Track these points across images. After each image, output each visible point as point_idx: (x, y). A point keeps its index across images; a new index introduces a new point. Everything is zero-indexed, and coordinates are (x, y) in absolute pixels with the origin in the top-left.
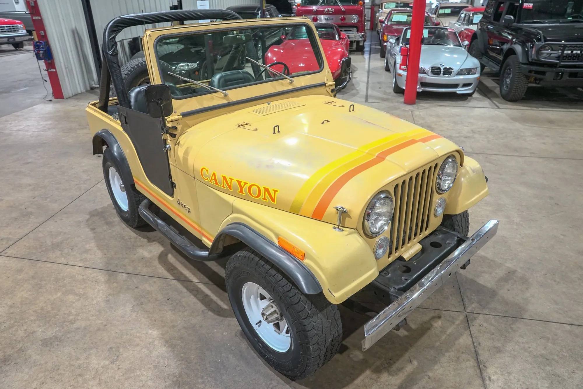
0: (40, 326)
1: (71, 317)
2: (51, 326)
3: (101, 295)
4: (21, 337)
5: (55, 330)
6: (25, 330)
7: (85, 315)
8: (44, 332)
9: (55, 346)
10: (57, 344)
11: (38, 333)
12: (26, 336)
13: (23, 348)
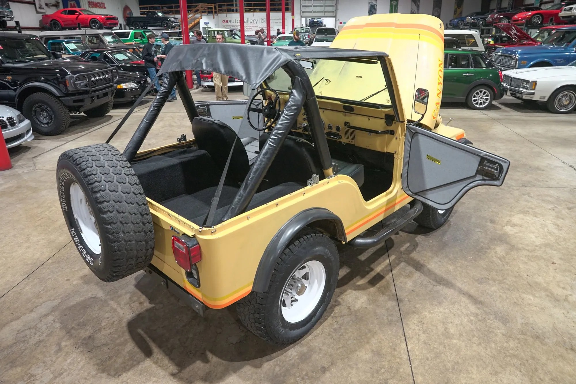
0: (496, 335)
1: (472, 318)
2: (490, 327)
3: (436, 310)
4: (514, 340)
5: (491, 322)
6: (507, 342)
7: (463, 310)
8: (498, 328)
9: (503, 313)
10: (500, 313)
11: (502, 331)
12: (511, 337)
13: (520, 333)
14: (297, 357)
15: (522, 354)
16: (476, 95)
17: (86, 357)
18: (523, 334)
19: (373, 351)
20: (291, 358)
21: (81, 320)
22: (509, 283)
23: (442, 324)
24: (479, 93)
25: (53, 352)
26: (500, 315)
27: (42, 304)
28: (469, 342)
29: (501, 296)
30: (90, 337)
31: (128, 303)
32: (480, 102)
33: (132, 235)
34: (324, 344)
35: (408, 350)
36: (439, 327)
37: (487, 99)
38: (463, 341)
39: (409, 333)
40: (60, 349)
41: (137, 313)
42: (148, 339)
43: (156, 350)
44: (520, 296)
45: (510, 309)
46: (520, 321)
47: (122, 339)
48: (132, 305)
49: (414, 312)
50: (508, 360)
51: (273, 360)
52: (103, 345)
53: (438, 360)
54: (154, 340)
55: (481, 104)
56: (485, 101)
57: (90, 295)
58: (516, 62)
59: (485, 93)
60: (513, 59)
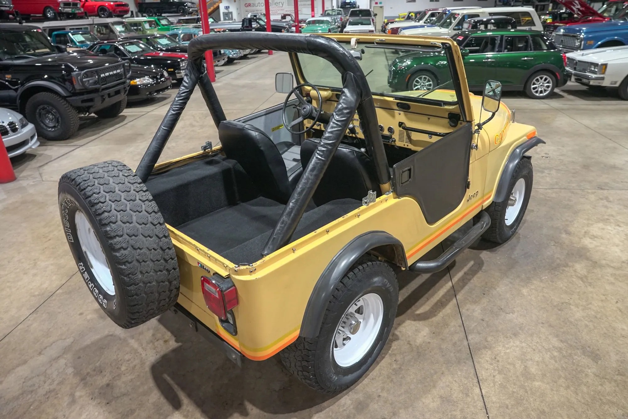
0: (586, 375)
1: (556, 354)
2: (578, 365)
3: (512, 344)
4: (610, 383)
5: (579, 359)
6: (601, 385)
7: (544, 344)
8: (588, 366)
9: (592, 347)
10: (589, 347)
11: (594, 370)
12: (606, 379)
13: (617, 373)
14: (352, 407)
15: (623, 401)
16: (536, 82)
17: (104, 411)
18: (620, 374)
19: (441, 397)
20: (345, 408)
21: (98, 364)
22: (595, 309)
23: (520, 362)
24: (540, 79)
25: (66, 404)
26: (588, 349)
27: (52, 344)
28: (555, 384)
29: (587, 326)
30: (108, 385)
31: (152, 342)
32: (540, 89)
33: (152, 276)
34: (383, 389)
35: (482, 396)
36: (517, 366)
37: (548, 87)
38: (548, 383)
39: (483, 374)
40: (73, 402)
41: (162, 353)
42: (175, 387)
43: (185, 400)
44: (610, 326)
45: (600, 342)
46: (614, 357)
47: (146, 387)
48: (156, 344)
49: (485, 347)
50: (606, 408)
51: (325, 411)
52: (124, 395)
53: (521, 409)
54: (183, 389)
55: (541, 92)
56: (546, 89)
57: (106, 332)
58: (581, 42)
59: (546, 79)
60: (578, 39)
